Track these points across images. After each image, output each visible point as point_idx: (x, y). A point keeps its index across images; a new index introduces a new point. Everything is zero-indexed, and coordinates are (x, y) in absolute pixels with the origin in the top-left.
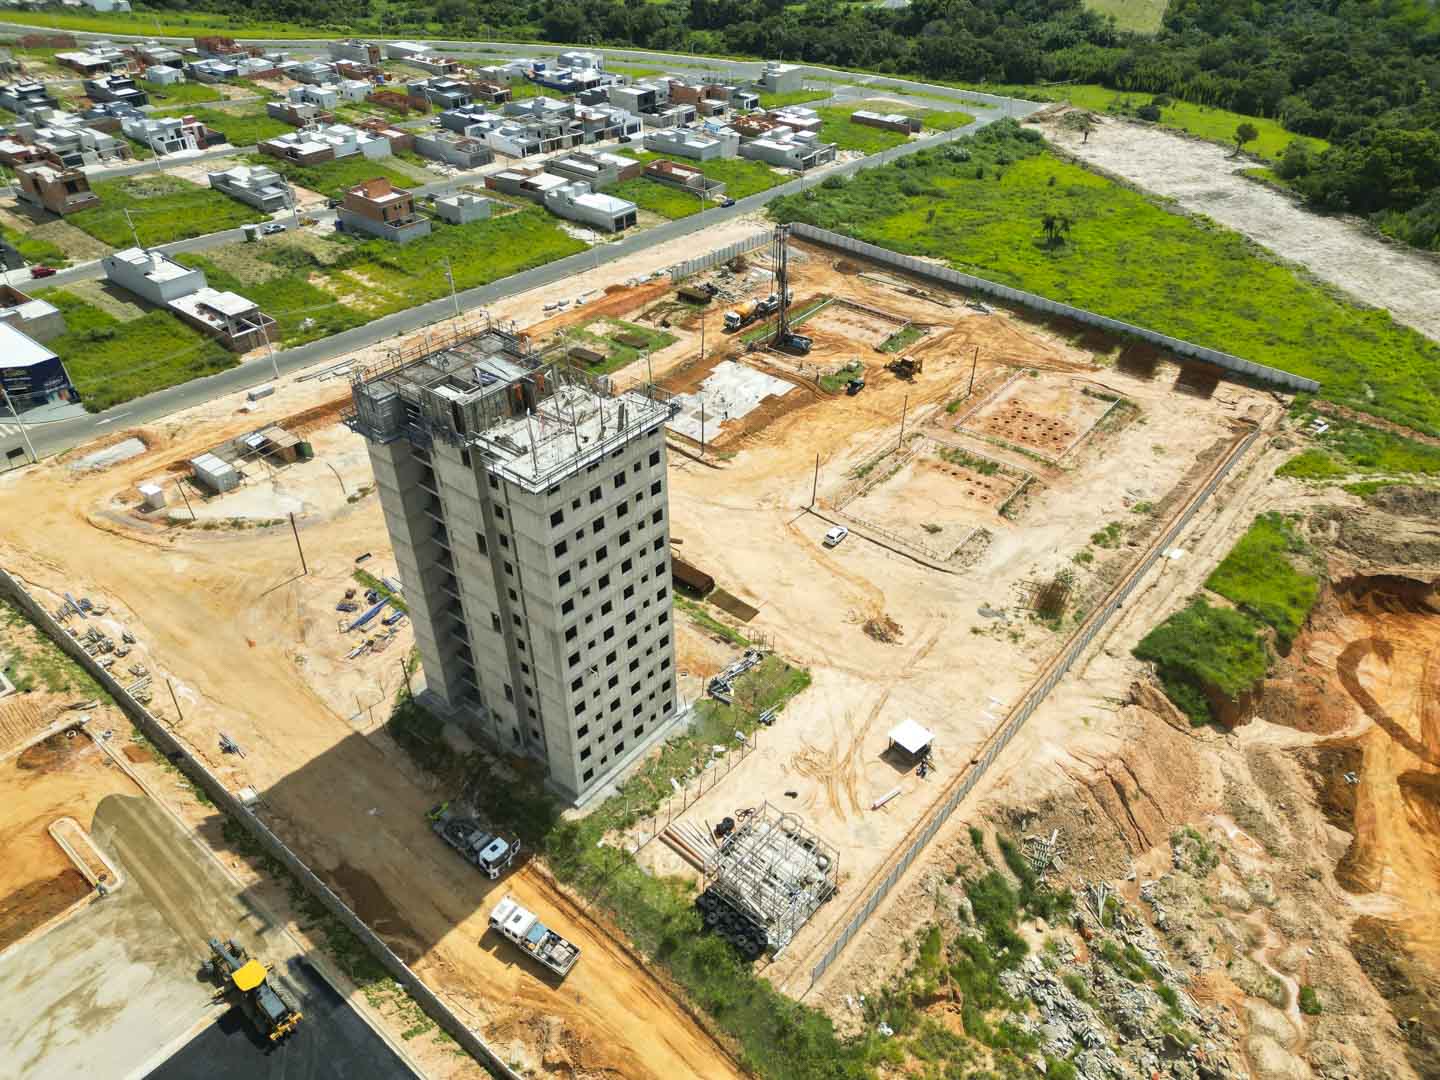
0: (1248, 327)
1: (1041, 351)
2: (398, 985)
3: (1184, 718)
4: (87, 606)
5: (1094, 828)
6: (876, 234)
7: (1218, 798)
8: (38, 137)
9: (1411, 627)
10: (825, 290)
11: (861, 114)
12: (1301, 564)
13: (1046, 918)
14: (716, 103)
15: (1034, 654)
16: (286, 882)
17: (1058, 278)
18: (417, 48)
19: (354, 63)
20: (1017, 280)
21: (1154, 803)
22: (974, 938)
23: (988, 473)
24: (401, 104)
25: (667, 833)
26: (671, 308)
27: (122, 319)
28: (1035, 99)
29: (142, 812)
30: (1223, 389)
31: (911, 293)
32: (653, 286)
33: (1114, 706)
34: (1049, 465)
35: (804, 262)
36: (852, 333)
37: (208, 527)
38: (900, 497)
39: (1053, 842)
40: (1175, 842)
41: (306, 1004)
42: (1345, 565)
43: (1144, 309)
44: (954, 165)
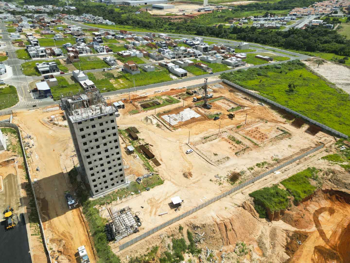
0: (336, 119)
1: (272, 117)
2: (38, 225)
3: (258, 215)
4: (30, 137)
5: (214, 235)
6: (244, 83)
7: (256, 238)
8: (77, 47)
9: (345, 208)
10: (223, 95)
11: (258, 56)
12: (314, 183)
13: (192, 254)
14: (223, 51)
15: (222, 189)
16: (31, 198)
17: (287, 100)
18: (164, 35)
19: (148, 37)
20: (275, 99)
21: (235, 233)
22: (170, 253)
23: (238, 144)
24: (152, 46)
25: (110, 209)
26: (183, 95)
27: (70, 84)
28: (310, 55)
29: (14, 178)
30: (320, 134)
31: (245, 98)
32: (182, 90)
33: (236, 206)
34: (255, 144)
35: (222, 89)
36: (224, 106)
37: (60, 126)
38: (212, 146)
39: (202, 235)
40: (237, 245)
41: (19, 223)
42: (328, 186)
43: (307, 110)
44: (276, 69)
